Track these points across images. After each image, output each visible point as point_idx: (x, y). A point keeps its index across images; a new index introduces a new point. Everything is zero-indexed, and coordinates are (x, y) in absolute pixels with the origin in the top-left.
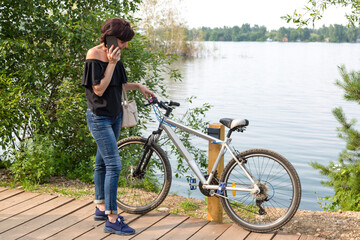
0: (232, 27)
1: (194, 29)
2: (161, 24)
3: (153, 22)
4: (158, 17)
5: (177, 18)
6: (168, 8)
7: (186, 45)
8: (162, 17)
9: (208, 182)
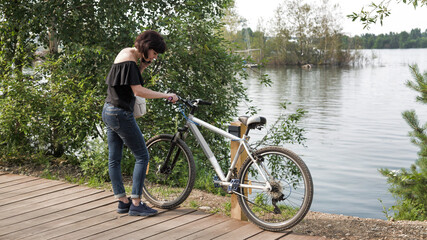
0: (399, 33)
1: (356, 36)
2: (314, 31)
3: (306, 30)
4: (310, 25)
5: (331, 25)
6: (322, 14)
7: (341, 53)
8: (315, 25)
9: (226, 179)
